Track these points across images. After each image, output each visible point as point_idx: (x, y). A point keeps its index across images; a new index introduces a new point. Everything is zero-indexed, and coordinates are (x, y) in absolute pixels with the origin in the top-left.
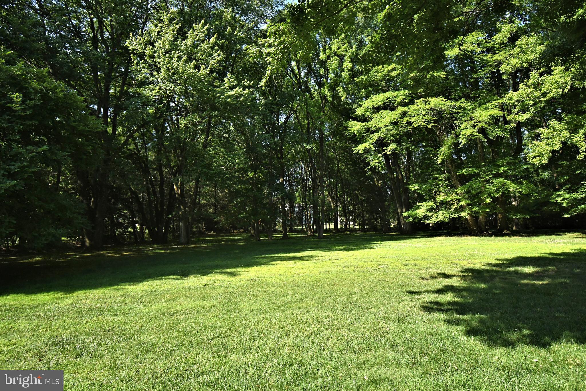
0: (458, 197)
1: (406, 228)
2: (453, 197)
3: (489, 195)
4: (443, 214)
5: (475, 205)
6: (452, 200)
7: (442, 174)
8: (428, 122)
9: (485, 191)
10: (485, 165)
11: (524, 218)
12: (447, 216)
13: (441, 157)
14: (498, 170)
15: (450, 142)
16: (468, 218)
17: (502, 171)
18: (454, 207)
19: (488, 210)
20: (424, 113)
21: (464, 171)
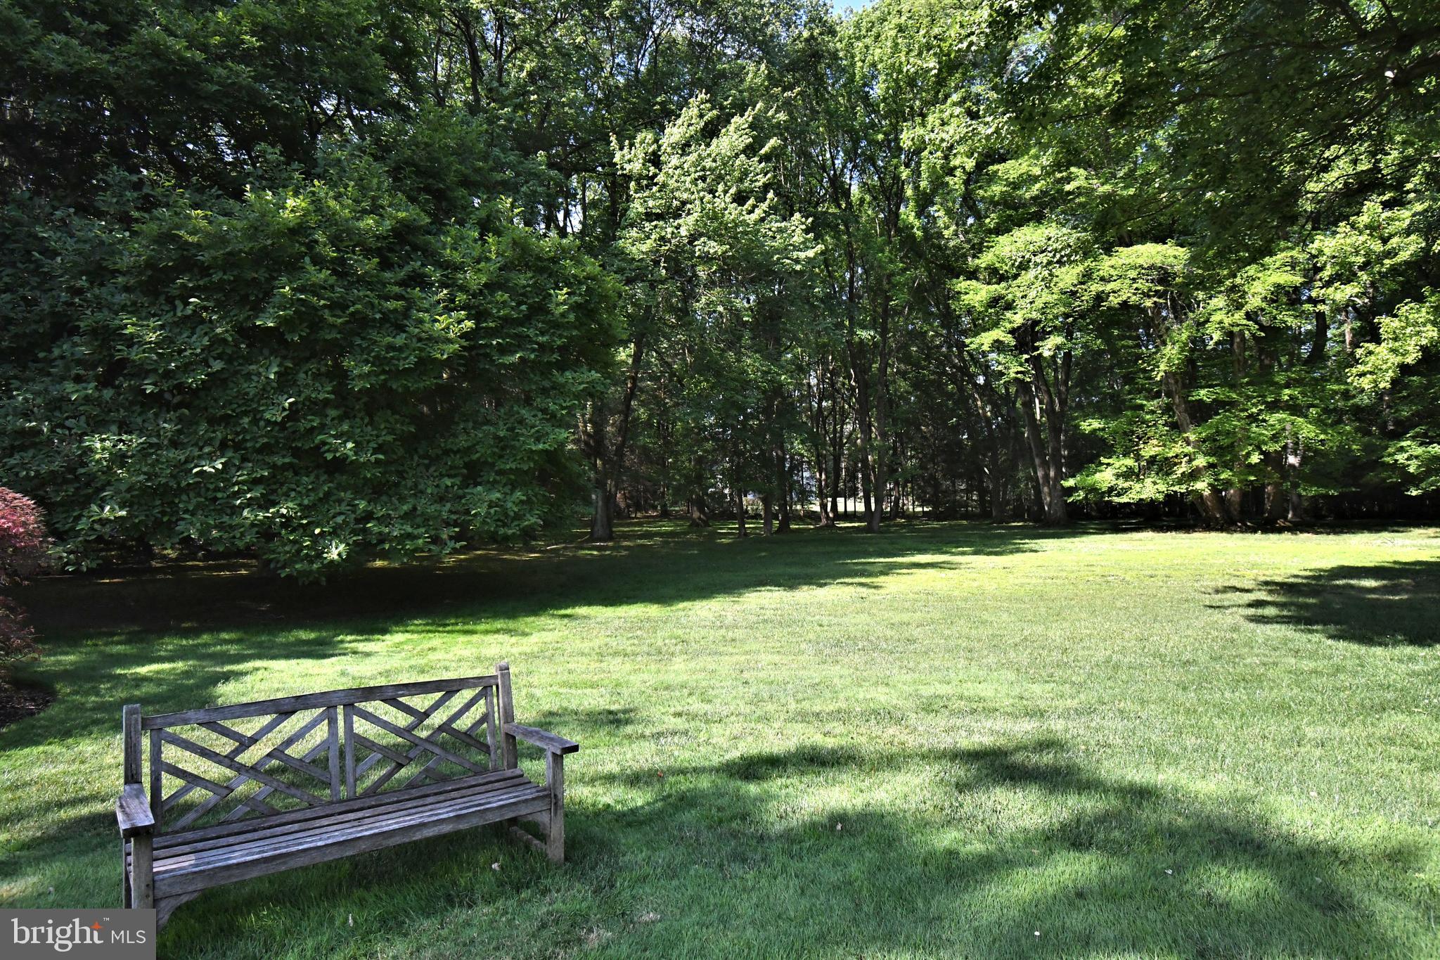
0: (1189, 449)
1: (1056, 511)
2: (1178, 448)
3: (1258, 448)
4: (1155, 483)
5: (1227, 466)
6: (1176, 456)
7: (1153, 399)
8: (1143, 293)
9: (1249, 437)
10: (1248, 384)
11: (1326, 496)
12: (1162, 487)
13: (1163, 367)
14: (1279, 394)
15: (1184, 336)
16: (1207, 493)
17: (1286, 398)
18: (1181, 471)
19: (1252, 478)
20: (1133, 274)
21: (1203, 394)
